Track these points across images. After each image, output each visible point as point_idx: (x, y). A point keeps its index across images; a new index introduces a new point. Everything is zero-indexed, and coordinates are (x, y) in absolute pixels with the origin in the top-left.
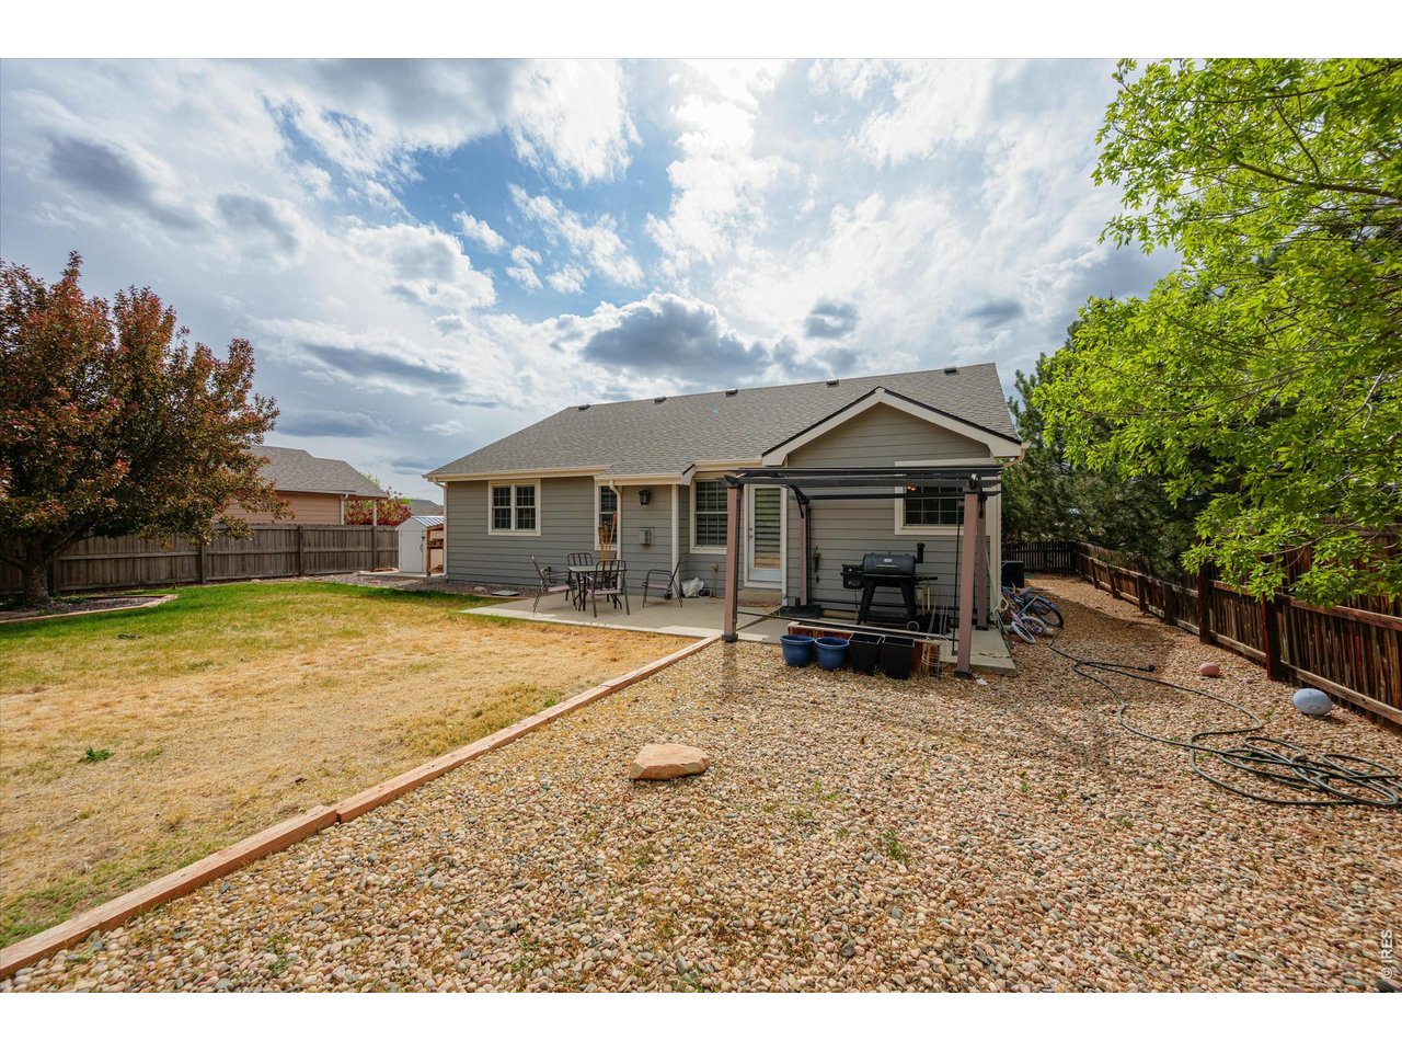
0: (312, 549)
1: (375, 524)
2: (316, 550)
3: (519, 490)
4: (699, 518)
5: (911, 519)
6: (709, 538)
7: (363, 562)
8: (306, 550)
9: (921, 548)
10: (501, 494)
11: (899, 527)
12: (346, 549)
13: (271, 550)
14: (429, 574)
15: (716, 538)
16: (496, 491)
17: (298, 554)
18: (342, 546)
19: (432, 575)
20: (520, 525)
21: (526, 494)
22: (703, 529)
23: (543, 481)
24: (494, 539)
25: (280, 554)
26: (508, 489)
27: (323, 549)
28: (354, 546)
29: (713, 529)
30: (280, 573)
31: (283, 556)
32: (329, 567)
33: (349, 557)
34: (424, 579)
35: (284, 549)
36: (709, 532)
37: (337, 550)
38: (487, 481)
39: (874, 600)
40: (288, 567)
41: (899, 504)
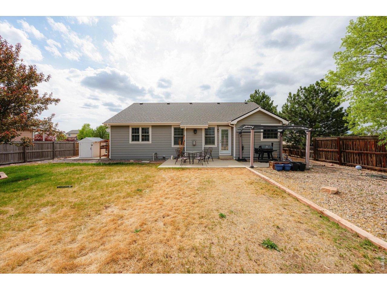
0: (29, 151)
1: (44, 140)
2: (31, 151)
3: (143, 129)
4: (206, 138)
5: (264, 137)
6: (209, 143)
7: (49, 155)
8: (27, 151)
9: (272, 144)
10: (135, 130)
11: (262, 139)
12: (43, 151)
13: (12, 152)
14: (100, 157)
15: (211, 143)
16: (133, 129)
17: (24, 153)
18: (41, 149)
19: (102, 158)
20: (143, 140)
21: (145, 130)
22: (207, 140)
23: (152, 126)
24: (131, 144)
25: (16, 153)
26: (138, 129)
27: (34, 151)
28: (46, 149)
29: (210, 140)
30: (16, 161)
31: (17, 154)
32: (36, 158)
33: (44, 153)
34: (98, 159)
35: (18, 151)
36: (209, 141)
37: (40, 151)
38: (129, 126)
39: (264, 156)
40: (19, 158)
41: (262, 134)
